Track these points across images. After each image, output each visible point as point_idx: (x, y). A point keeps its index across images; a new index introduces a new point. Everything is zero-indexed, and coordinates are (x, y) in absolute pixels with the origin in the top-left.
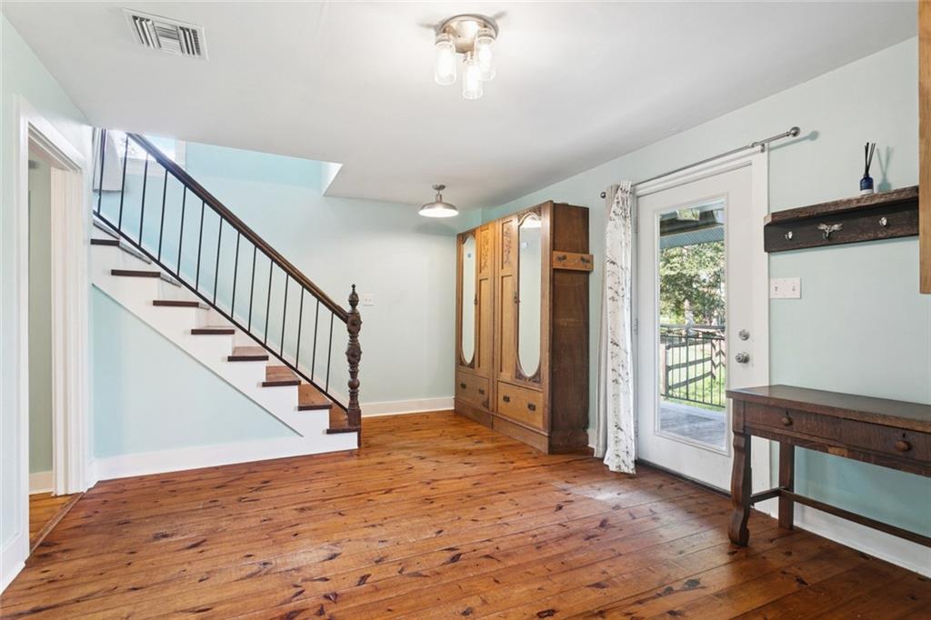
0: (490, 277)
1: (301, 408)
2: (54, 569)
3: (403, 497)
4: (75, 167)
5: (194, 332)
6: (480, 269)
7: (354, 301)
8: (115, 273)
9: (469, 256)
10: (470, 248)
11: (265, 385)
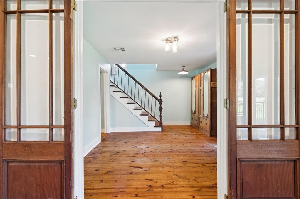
0: (198, 89)
1: (149, 121)
2: (104, 143)
3: (167, 140)
4: (107, 73)
5: (127, 103)
6: (196, 87)
7: (161, 96)
8: (114, 92)
9: (194, 83)
10: (194, 81)
11: (141, 115)
